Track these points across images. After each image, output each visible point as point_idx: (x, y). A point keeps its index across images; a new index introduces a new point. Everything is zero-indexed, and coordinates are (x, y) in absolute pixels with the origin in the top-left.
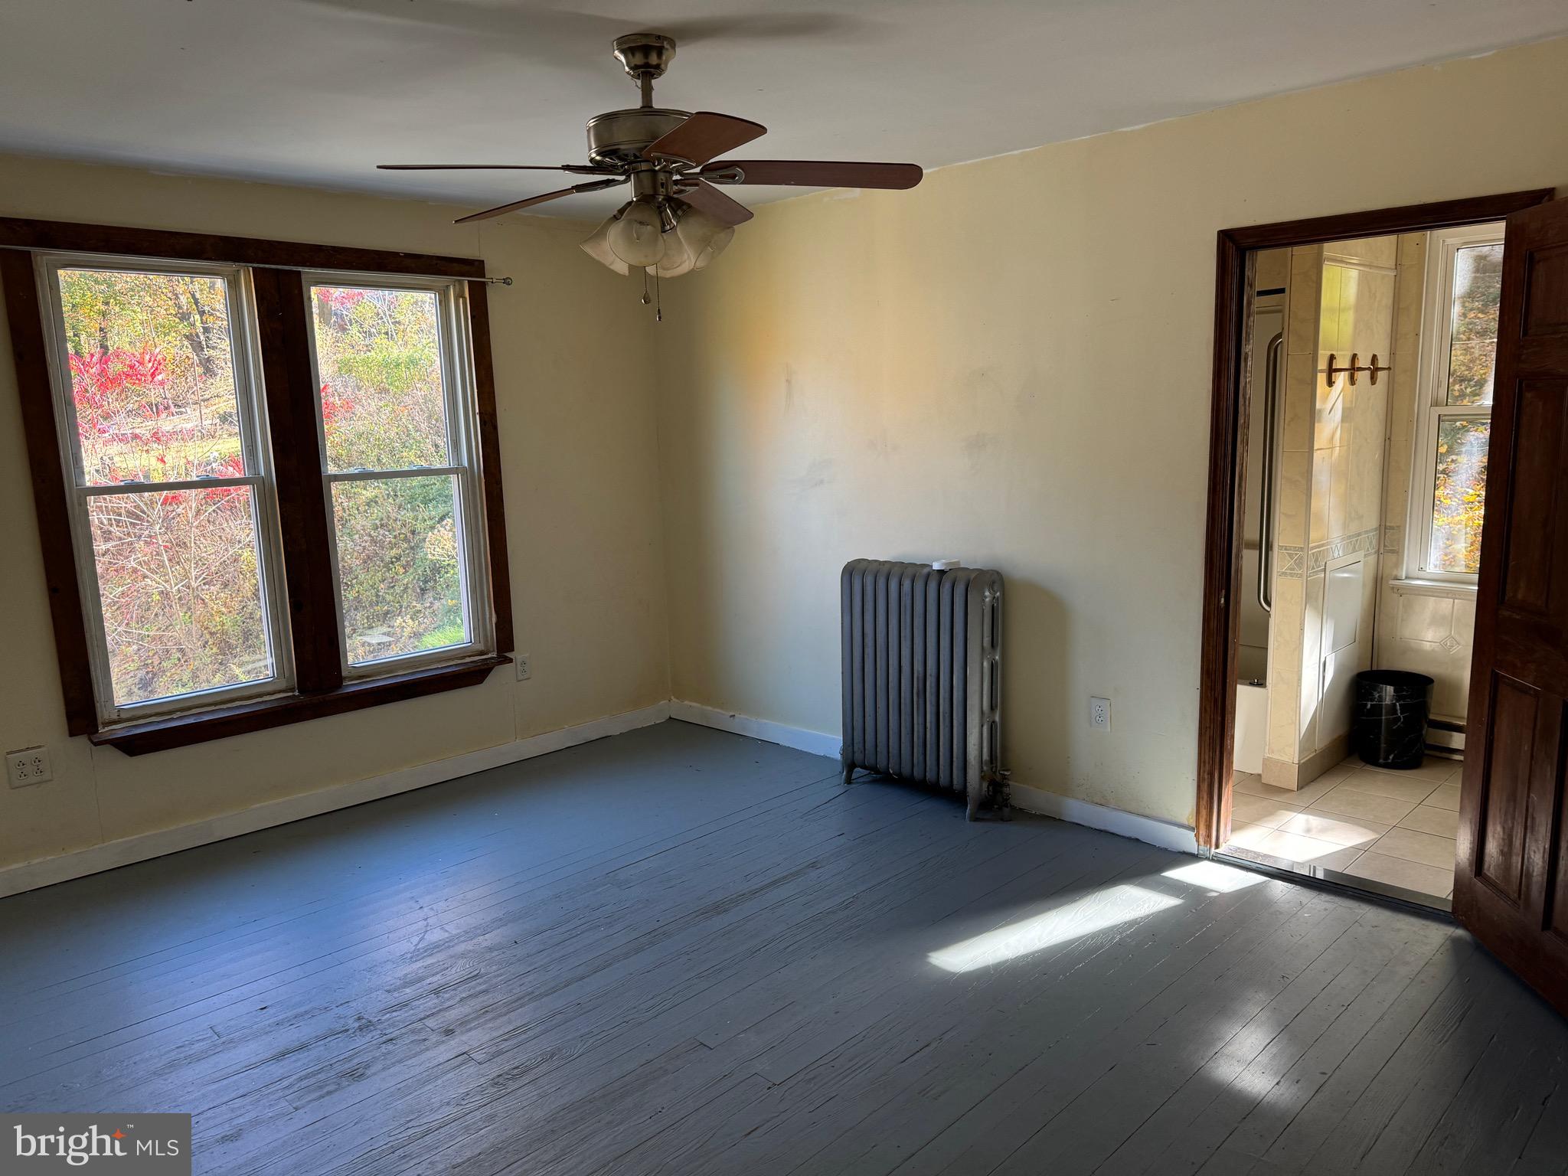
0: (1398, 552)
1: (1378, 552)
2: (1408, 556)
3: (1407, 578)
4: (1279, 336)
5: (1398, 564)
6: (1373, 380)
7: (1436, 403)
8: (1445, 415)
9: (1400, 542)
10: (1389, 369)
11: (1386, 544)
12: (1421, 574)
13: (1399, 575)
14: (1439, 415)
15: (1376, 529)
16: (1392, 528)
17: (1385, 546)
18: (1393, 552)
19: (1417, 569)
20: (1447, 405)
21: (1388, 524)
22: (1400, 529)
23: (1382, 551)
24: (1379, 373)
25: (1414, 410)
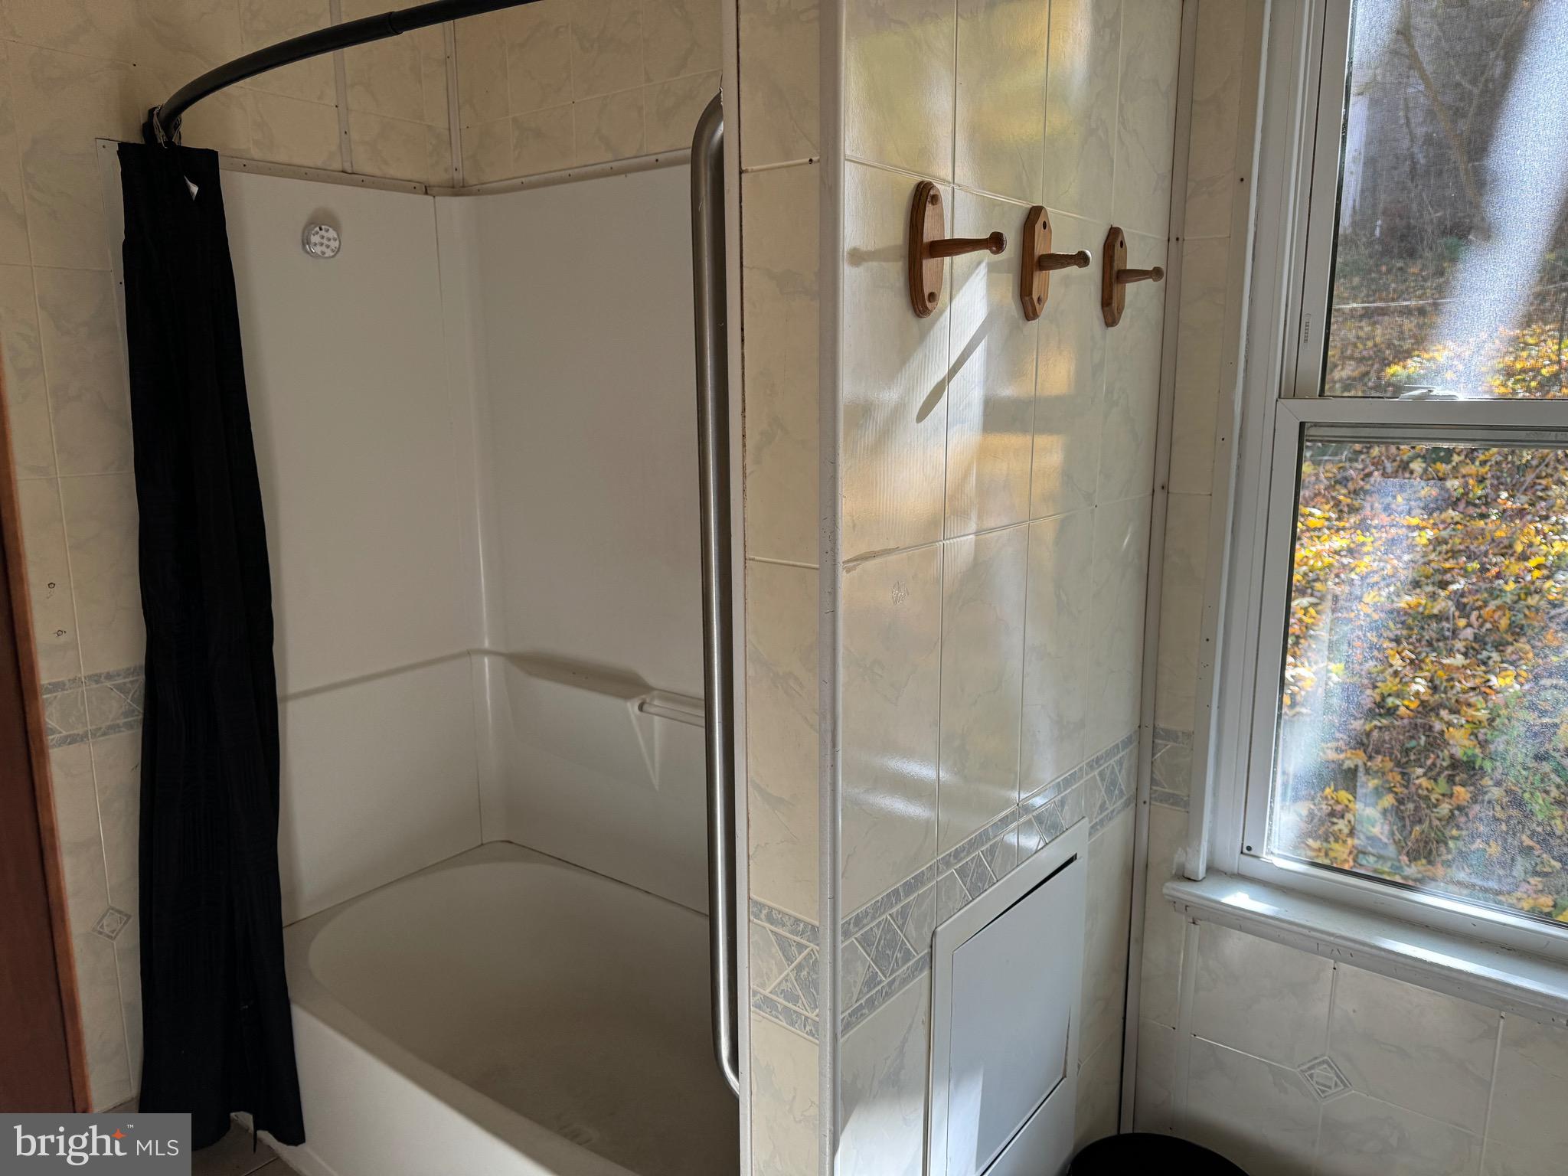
0: (1186, 804)
1: (1135, 800)
2: (1214, 811)
3: (1212, 870)
4: (713, 111)
5: (1188, 833)
6: (1110, 308)
7: (1291, 390)
8: (1316, 425)
9: (1193, 776)
10: (1156, 273)
11: (1157, 776)
12: (1247, 865)
13: (1189, 866)
14: (1302, 425)
15: (1127, 743)
16: (1170, 735)
17: (1153, 781)
18: (1174, 800)
19: (1238, 851)
20: (1322, 394)
21: (1161, 724)
22: (1192, 741)
23: (1145, 795)
24: (1131, 288)
25: (1232, 403)
